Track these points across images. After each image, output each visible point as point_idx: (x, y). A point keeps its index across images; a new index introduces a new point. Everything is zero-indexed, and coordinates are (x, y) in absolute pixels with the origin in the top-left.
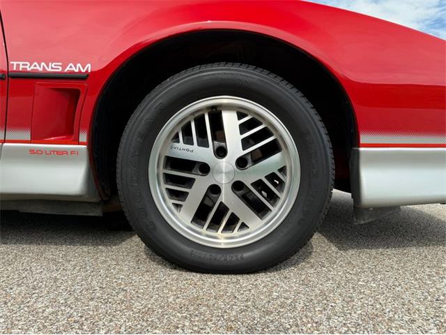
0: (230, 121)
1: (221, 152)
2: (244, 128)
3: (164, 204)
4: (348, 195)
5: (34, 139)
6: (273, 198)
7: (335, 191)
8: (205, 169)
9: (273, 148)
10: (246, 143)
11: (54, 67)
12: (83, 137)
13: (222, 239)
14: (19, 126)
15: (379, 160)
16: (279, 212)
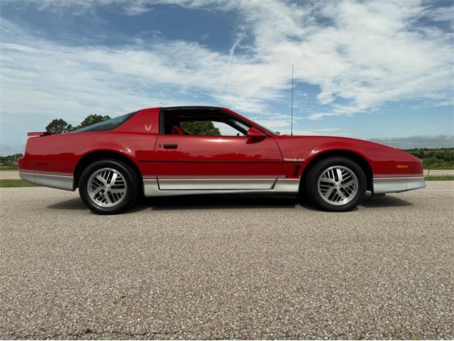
0: (339, 172)
1: (337, 180)
2: (343, 174)
3: (321, 194)
4: (370, 192)
5: (286, 178)
6: (350, 192)
7: (367, 191)
8: (332, 185)
9: (350, 179)
10: (343, 178)
11: (295, 160)
12: (300, 177)
13: (336, 203)
14: (283, 174)
15: (379, 182)
16: (352, 197)
